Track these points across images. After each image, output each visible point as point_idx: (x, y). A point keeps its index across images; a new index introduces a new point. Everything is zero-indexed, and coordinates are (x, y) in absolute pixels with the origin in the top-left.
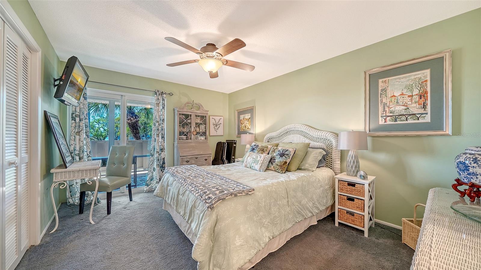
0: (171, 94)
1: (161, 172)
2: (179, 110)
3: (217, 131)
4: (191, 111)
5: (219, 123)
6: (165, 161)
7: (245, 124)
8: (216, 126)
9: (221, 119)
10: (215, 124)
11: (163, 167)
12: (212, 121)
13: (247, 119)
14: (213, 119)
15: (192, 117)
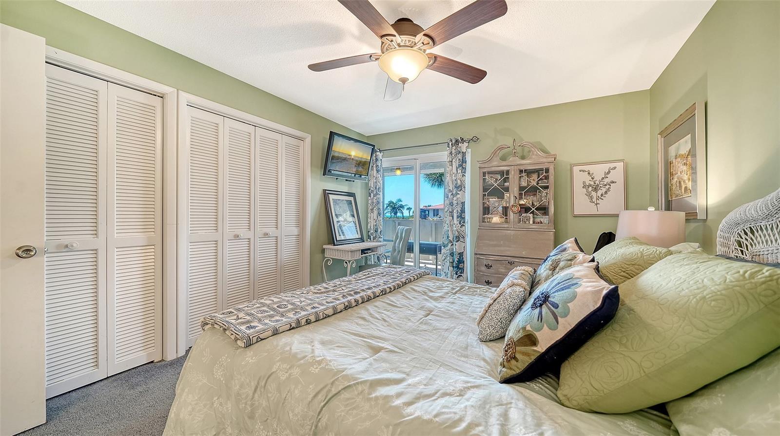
0: (475, 140)
1: (455, 275)
2: (483, 166)
3: (596, 204)
4: (510, 164)
5: (606, 181)
6: (463, 258)
7: (679, 173)
8: (596, 189)
9: (615, 168)
10: (590, 185)
11: (460, 269)
12: (580, 178)
13: (682, 156)
14: (584, 171)
15: (510, 176)
